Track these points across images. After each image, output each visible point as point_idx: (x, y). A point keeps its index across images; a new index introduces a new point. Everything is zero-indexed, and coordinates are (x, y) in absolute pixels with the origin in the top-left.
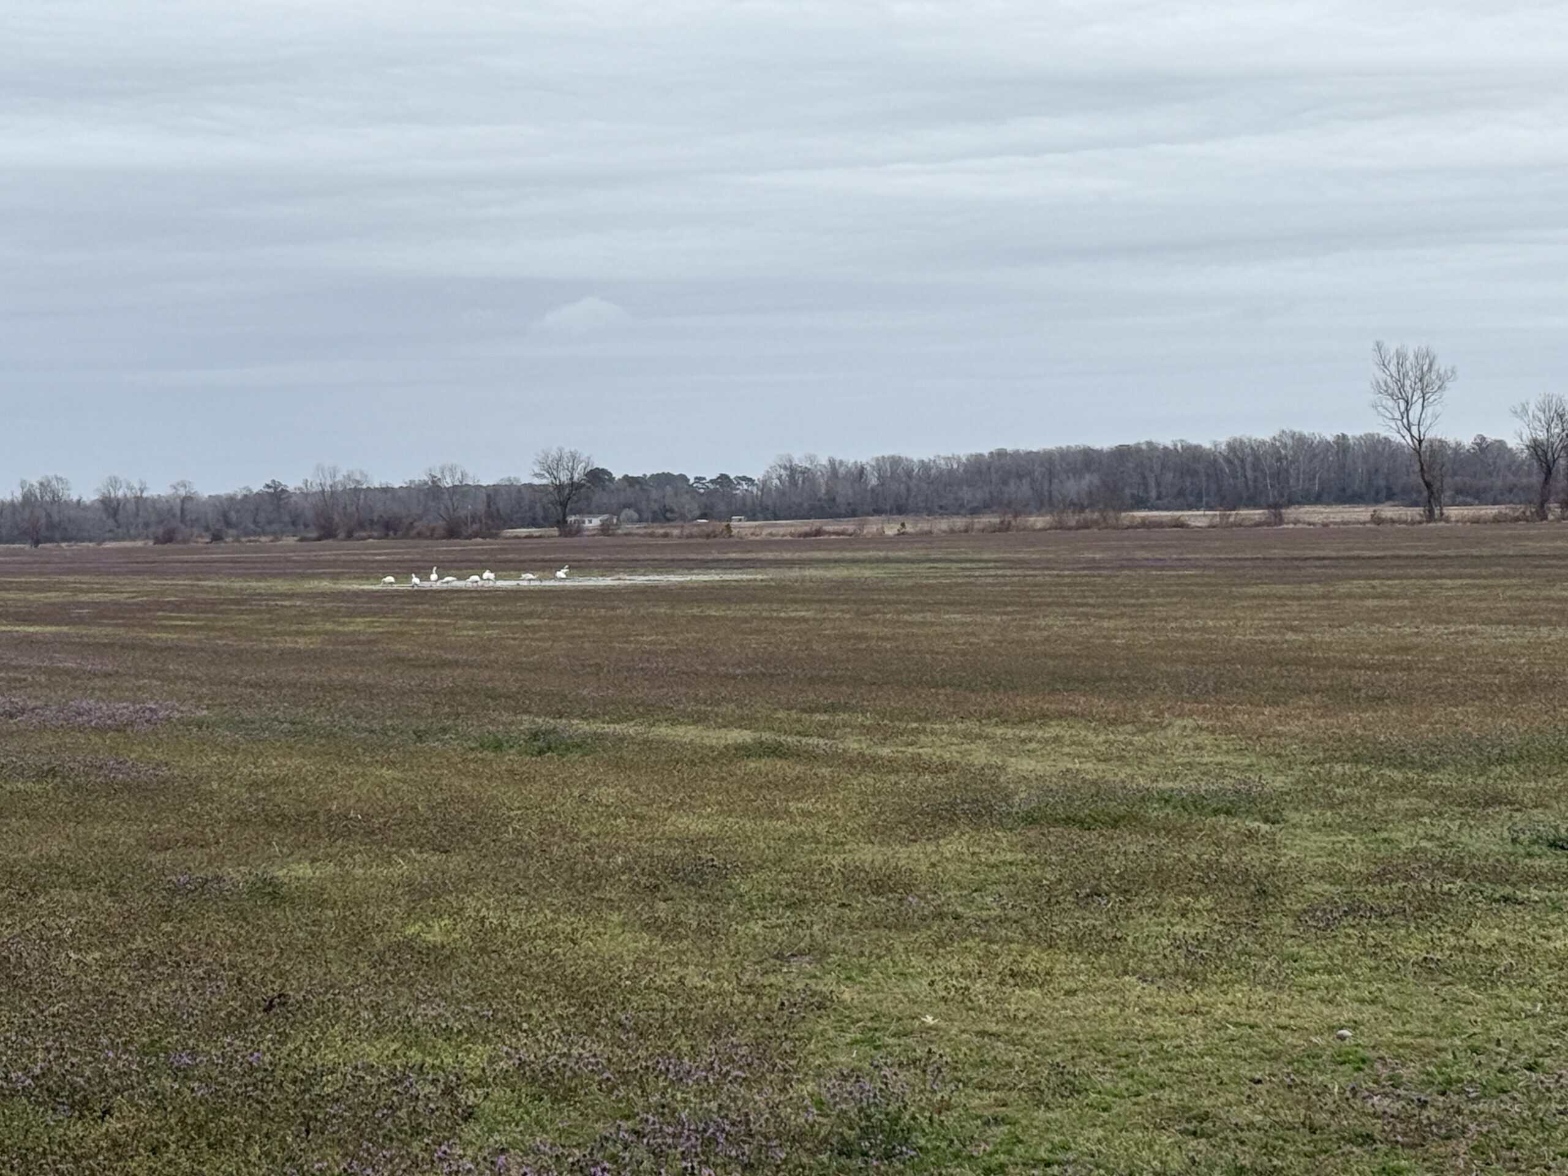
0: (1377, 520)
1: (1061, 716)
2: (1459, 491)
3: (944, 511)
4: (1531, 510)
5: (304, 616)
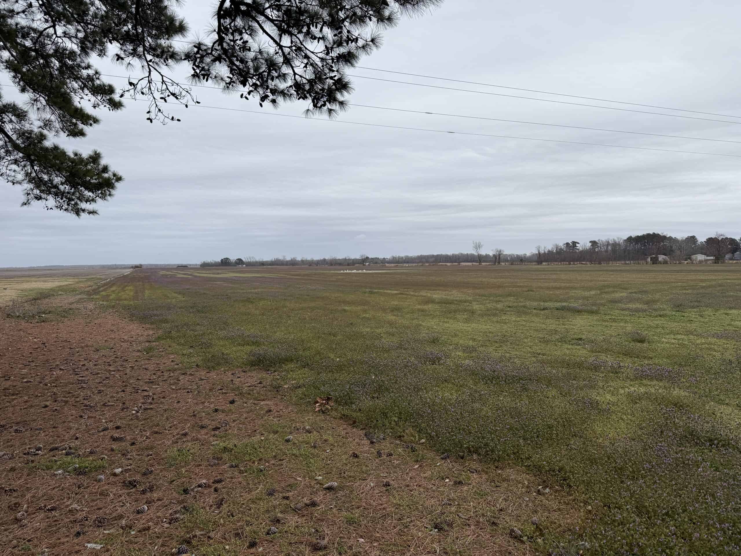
0: (473, 265)
2: (483, 261)
4: (493, 264)
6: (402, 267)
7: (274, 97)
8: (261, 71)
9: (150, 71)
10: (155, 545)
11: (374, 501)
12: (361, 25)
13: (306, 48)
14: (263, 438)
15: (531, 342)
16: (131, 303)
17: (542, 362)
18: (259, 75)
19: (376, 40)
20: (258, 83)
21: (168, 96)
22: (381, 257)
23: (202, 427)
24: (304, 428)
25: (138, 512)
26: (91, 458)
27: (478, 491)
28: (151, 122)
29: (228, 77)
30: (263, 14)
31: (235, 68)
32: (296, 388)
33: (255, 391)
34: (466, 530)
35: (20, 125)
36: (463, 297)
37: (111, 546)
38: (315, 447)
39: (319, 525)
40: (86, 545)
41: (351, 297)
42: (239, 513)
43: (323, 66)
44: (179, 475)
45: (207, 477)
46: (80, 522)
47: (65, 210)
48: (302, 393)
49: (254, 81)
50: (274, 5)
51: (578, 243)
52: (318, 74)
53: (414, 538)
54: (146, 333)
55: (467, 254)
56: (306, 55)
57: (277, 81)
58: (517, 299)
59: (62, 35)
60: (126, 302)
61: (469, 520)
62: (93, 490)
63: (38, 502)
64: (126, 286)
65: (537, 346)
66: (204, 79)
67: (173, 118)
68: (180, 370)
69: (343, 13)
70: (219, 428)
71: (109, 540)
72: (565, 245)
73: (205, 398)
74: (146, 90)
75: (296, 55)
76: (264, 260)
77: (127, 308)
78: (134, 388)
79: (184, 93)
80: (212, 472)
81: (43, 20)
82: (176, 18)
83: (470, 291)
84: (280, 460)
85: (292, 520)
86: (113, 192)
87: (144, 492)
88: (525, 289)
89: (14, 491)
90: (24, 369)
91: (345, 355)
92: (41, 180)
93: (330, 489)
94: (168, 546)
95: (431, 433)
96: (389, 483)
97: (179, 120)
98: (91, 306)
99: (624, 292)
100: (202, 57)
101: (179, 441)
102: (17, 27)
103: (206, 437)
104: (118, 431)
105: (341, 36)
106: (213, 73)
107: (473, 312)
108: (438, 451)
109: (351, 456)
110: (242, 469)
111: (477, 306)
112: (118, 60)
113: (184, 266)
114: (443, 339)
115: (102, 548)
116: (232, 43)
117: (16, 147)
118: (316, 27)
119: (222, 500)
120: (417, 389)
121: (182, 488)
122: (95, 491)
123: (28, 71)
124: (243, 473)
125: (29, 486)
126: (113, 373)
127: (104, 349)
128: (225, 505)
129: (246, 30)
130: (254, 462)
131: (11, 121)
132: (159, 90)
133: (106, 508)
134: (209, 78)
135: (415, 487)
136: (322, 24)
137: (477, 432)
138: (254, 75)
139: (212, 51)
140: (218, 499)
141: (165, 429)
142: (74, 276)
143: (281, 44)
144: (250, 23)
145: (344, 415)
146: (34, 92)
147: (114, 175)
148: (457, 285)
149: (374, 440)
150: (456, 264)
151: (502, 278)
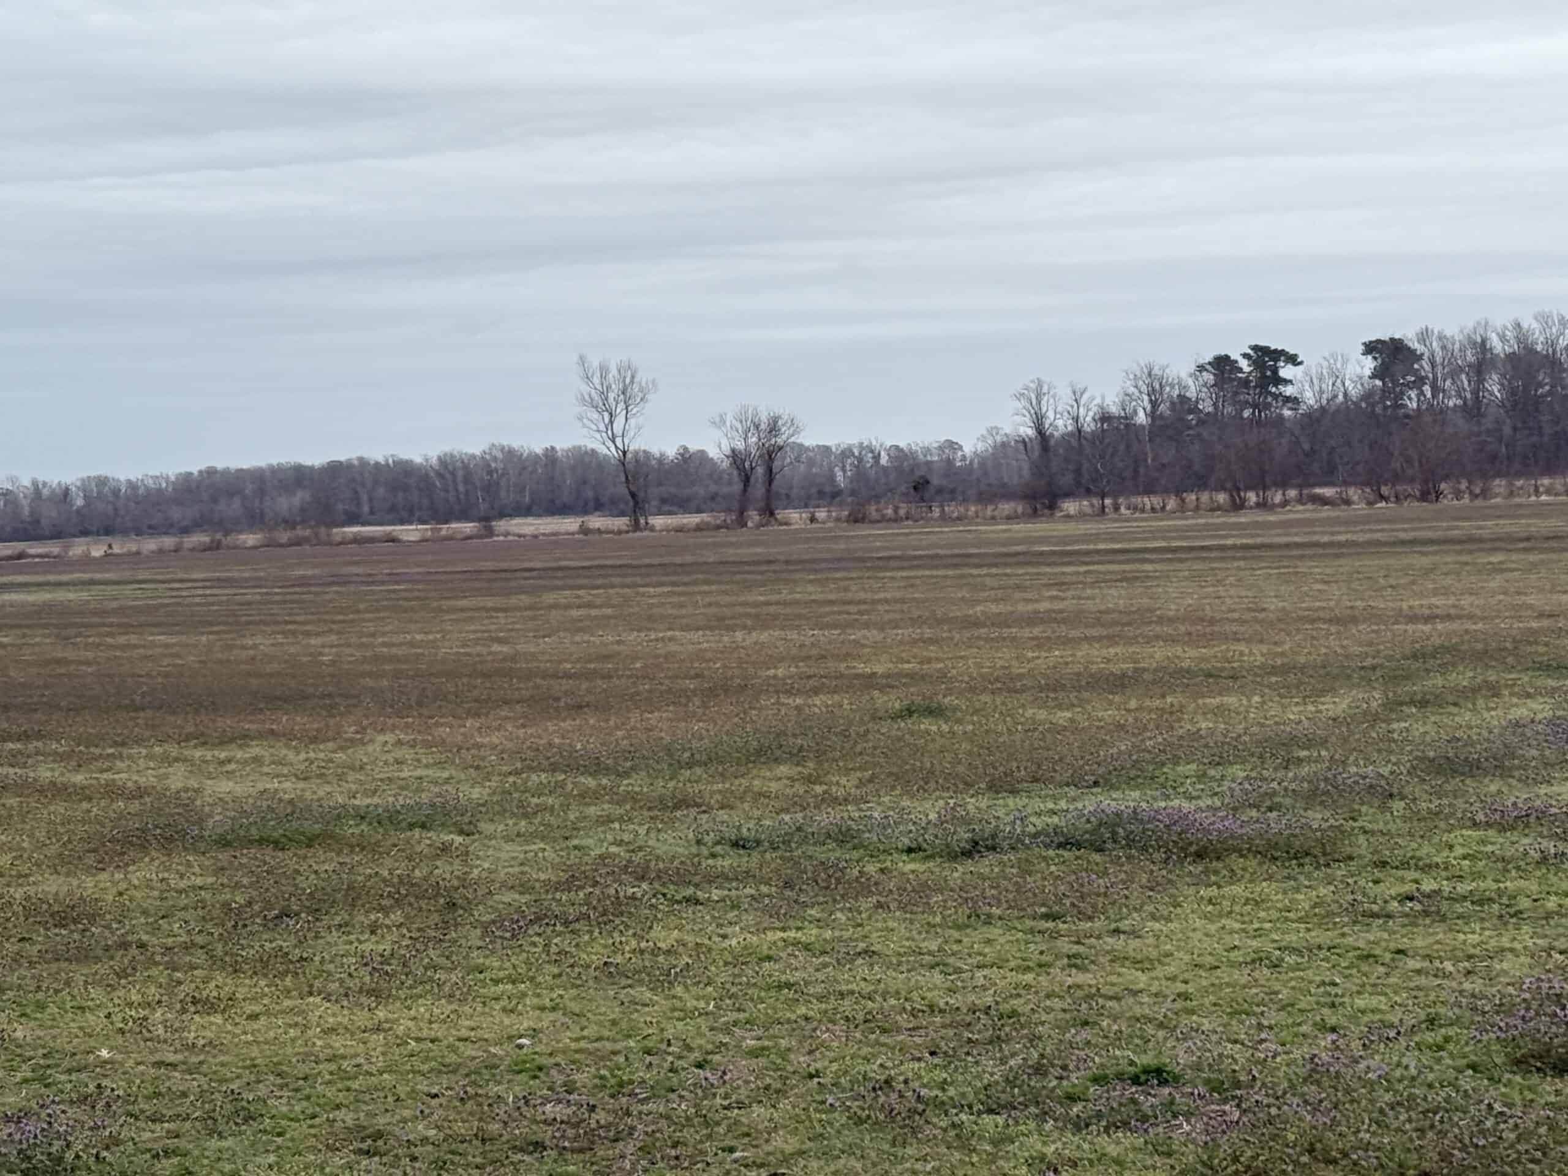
0: (585, 531)
1: (261, 736)
2: (664, 501)
3: (154, 530)
4: (731, 518)
6: (58, 562)
51: (1293, 360)
55: (550, 453)
58: (810, 781)
72: (1208, 377)
88: (889, 700)
99: (1538, 693)
107: (452, 906)
111: (508, 852)
150: (468, 527)
151: (763, 622)
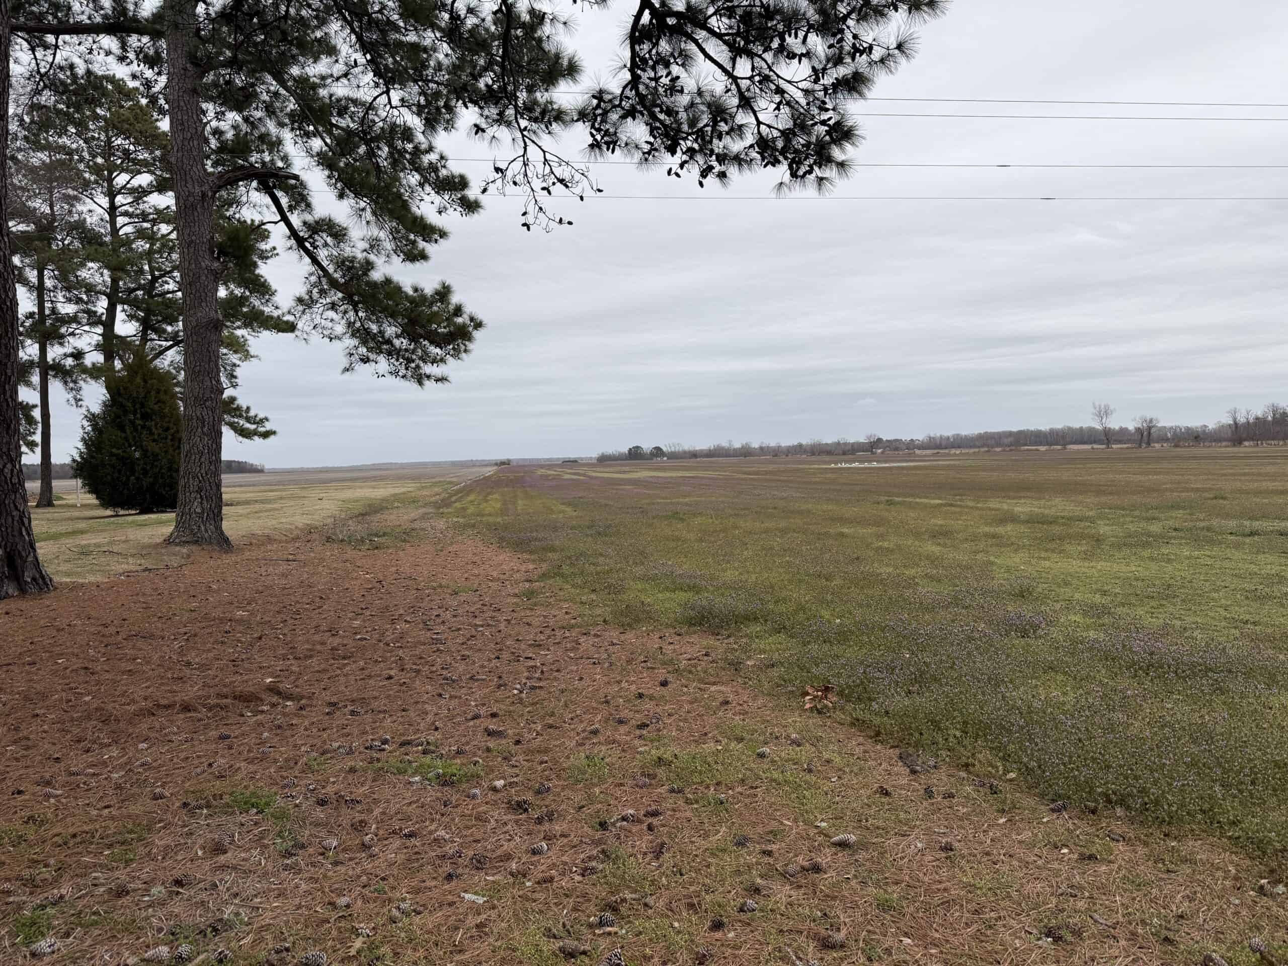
0: (1093, 448)
1: (1024, 497)
2: (1115, 440)
3: (971, 447)
4: (1137, 446)
5: (814, 474)
6: (948, 455)
7: (723, 168)
8: (701, 125)
9: (525, 148)
10: (564, 907)
11: (925, 874)
12: (878, 22)
13: (778, 76)
14: (720, 748)
15: (1226, 598)
16: (499, 520)
17: (1255, 639)
18: (697, 132)
19: (906, 45)
20: (696, 146)
21: (554, 184)
22: (906, 437)
23: (621, 722)
24: (788, 737)
25: (534, 852)
26: (459, 761)
27: (1131, 877)
28: (529, 229)
29: (647, 142)
30: (704, 26)
31: (658, 124)
32: (767, 667)
33: (699, 668)
34: (1110, 947)
35: (338, 250)
36: (1078, 511)
37: (498, 900)
38: (810, 771)
39: (828, 906)
40: (462, 894)
41: (850, 511)
42: (690, 871)
43: (808, 104)
44: (591, 799)
45: (635, 804)
46: (450, 858)
47: (403, 377)
48: (780, 677)
49: (689, 143)
50: (724, 8)
52: (798, 118)
53: (1007, 950)
54: (523, 568)
55: (1082, 428)
56: (778, 86)
57: (727, 140)
58: (1191, 514)
59: (399, 104)
60: (491, 519)
61: (1115, 928)
62: (466, 811)
63: (390, 822)
64: (489, 494)
65: (1240, 606)
66: (608, 149)
67: (561, 221)
68: (578, 627)
69: (845, 4)
70: (648, 726)
71: (494, 890)
73: (620, 673)
74: (520, 178)
75: (761, 89)
76: (697, 448)
77: (494, 528)
78: (513, 653)
79: (577, 177)
80: (642, 798)
81: (372, 84)
82: (564, 54)
83: (1090, 499)
84: (752, 787)
85: (781, 892)
86: (470, 346)
87: (539, 821)
88: (1207, 495)
89: (358, 802)
90: (356, 619)
91: (850, 614)
92: (367, 331)
93: (843, 845)
94: (583, 911)
95: (1029, 762)
96: (951, 845)
97: (570, 223)
98: (441, 524)
100: (605, 113)
101: (588, 742)
102: (331, 101)
103: (628, 738)
104: (494, 720)
105: (841, 47)
106: (623, 138)
107: (1098, 540)
108: (1042, 796)
109: (876, 792)
110: (689, 796)
111: (1107, 528)
112: (476, 133)
113: (573, 461)
114: (1040, 590)
115: (485, 902)
116: (653, 84)
117: (333, 283)
118: (796, 37)
119: (662, 845)
120: (996, 682)
121: (597, 820)
122: (469, 812)
123: (347, 165)
124: (692, 804)
125: (375, 796)
126: (481, 629)
127: (466, 592)
128: (667, 855)
129: (675, 59)
130: (708, 787)
131: (326, 245)
132: (540, 176)
133: (486, 840)
134: (617, 147)
135: (1002, 857)
136: (805, 29)
137: (1121, 766)
138: (689, 134)
139: (621, 100)
140: (654, 844)
141: (564, 722)
142: (414, 478)
143: (735, 73)
144: (683, 45)
145: (858, 720)
146: (356, 197)
147: (472, 319)
148: (1065, 489)
149: (918, 768)
150: (1059, 447)
151: (1156, 473)
